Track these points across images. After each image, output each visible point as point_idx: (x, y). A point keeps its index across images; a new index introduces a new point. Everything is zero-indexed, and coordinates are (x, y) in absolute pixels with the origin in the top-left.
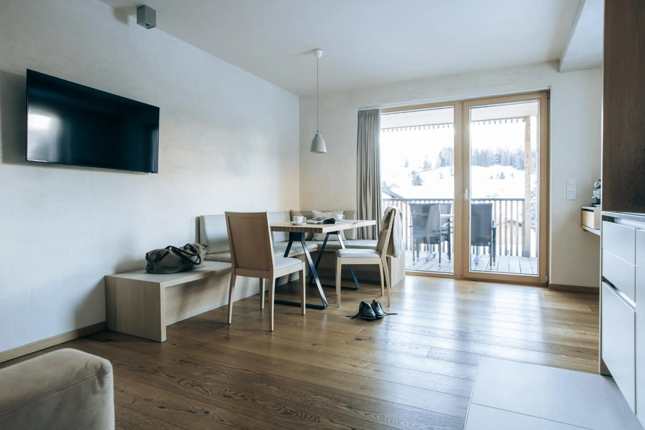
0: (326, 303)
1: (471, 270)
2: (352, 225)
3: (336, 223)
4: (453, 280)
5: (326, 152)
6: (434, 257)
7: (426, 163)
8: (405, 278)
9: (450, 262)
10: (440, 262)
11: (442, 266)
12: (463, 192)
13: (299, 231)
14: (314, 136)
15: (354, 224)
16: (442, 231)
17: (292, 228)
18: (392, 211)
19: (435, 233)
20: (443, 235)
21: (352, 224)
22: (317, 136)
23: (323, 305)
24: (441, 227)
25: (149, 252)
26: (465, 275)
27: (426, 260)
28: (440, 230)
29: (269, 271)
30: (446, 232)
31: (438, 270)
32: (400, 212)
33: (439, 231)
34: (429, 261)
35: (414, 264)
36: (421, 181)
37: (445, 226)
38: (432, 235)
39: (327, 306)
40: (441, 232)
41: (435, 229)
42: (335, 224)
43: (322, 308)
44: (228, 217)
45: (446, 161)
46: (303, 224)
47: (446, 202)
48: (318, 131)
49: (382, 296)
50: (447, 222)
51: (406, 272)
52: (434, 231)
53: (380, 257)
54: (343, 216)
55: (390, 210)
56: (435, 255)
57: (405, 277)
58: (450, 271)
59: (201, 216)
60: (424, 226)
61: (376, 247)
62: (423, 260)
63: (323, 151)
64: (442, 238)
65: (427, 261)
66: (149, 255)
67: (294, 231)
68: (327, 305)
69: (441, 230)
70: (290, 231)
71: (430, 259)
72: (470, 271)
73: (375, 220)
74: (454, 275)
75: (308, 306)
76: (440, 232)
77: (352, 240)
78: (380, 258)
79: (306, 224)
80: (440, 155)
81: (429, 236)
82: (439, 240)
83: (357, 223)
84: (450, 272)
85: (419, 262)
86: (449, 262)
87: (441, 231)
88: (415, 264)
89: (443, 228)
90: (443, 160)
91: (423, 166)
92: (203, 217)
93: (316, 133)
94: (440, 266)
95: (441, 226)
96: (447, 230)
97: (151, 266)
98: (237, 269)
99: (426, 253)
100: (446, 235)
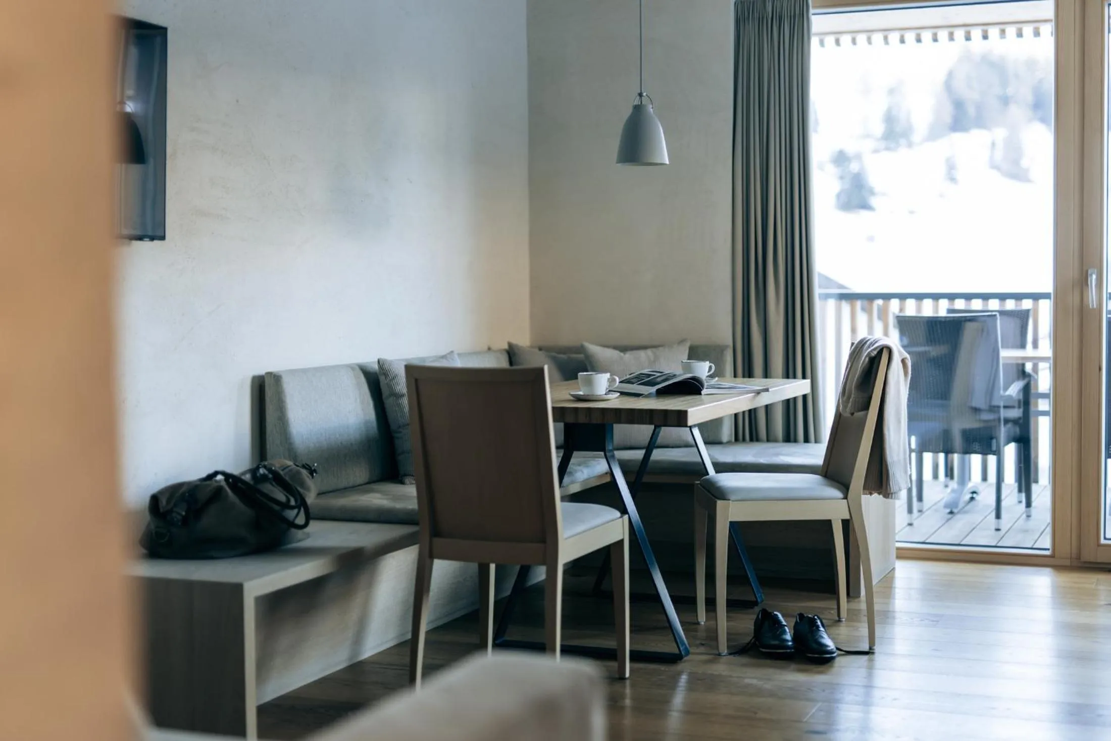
0: (683, 644)
1: (1105, 538)
2: (754, 397)
3: (704, 392)
4: (1048, 570)
5: (667, 162)
6: (972, 499)
7: (890, 119)
8: (894, 569)
9: (1029, 516)
10: (998, 516)
11: (1004, 528)
12: (1083, 282)
13: (596, 420)
14: (627, 112)
15: (758, 393)
16: (1005, 407)
17: (576, 409)
18: (880, 352)
19: (978, 417)
20: (1007, 421)
21: (753, 394)
22: (638, 110)
23: (677, 651)
24: (1002, 397)
25: (162, 492)
26: (1089, 555)
27: (948, 510)
28: (999, 407)
29: (544, 541)
30: (1016, 413)
31: (996, 542)
32: (903, 357)
33: (994, 409)
34: (958, 512)
35: (910, 524)
36: (872, 192)
37: (1014, 390)
38: (970, 423)
39: (688, 653)
40: (1004, 414)
41: (979, 401)
42: (703, 397)
43: (674, 659)
44: (416, 380)
45: (971, 111)
46: (610, 396)
47: (1010, 305)
48: (640, 95)
49: (839, 621)
50: (1018, 379)
51: (898, 549)
52: (976, 410)
53: (846, 498)
54: (710, 368)
55: (874, 349)
56: (974, 492)
57: (895, 565)
58: (1033, 545)
59: (269, 374)
60: (943, 393)
61: (823, 465)
62: (936, 511)
63: (659, 161)
64: (1003, 432)
65: (951, 513)
66: (163, 501)
67: (582, 419)
68: (686, 648)
69: (1002, 404)
70: (570, 419)
71: (961, 505)
72: (1103, 541)
73: (804, 377)
74: (1052, 556)
75: (637, 656)
76: (999, 412)
77: (720, 443)
78: (845, 501)
79: (617, 398)
80: (948, 85)
81: (960, 424)
82: (994, 441)
83: (767, 390)
84: (1035, 547)
85: (923, 516)
86: (1024, 516)
87: (1002, 410)
88: (915, 523)
89: (1010, 397)
90: (959, 105)
91: (879, 129)
92: (276, 378)
93: (637, 102)
94: (998, 530)
95: (1002, 392)
96: (1019, 407)
97: (166, 539)
98: (437, 541)
99: (942, 486)
100: (1015, 422)
